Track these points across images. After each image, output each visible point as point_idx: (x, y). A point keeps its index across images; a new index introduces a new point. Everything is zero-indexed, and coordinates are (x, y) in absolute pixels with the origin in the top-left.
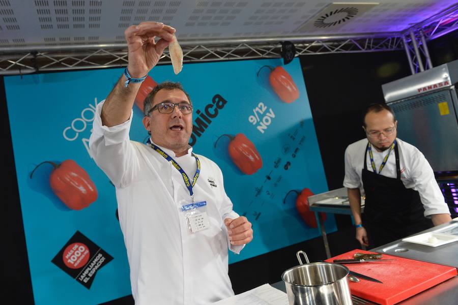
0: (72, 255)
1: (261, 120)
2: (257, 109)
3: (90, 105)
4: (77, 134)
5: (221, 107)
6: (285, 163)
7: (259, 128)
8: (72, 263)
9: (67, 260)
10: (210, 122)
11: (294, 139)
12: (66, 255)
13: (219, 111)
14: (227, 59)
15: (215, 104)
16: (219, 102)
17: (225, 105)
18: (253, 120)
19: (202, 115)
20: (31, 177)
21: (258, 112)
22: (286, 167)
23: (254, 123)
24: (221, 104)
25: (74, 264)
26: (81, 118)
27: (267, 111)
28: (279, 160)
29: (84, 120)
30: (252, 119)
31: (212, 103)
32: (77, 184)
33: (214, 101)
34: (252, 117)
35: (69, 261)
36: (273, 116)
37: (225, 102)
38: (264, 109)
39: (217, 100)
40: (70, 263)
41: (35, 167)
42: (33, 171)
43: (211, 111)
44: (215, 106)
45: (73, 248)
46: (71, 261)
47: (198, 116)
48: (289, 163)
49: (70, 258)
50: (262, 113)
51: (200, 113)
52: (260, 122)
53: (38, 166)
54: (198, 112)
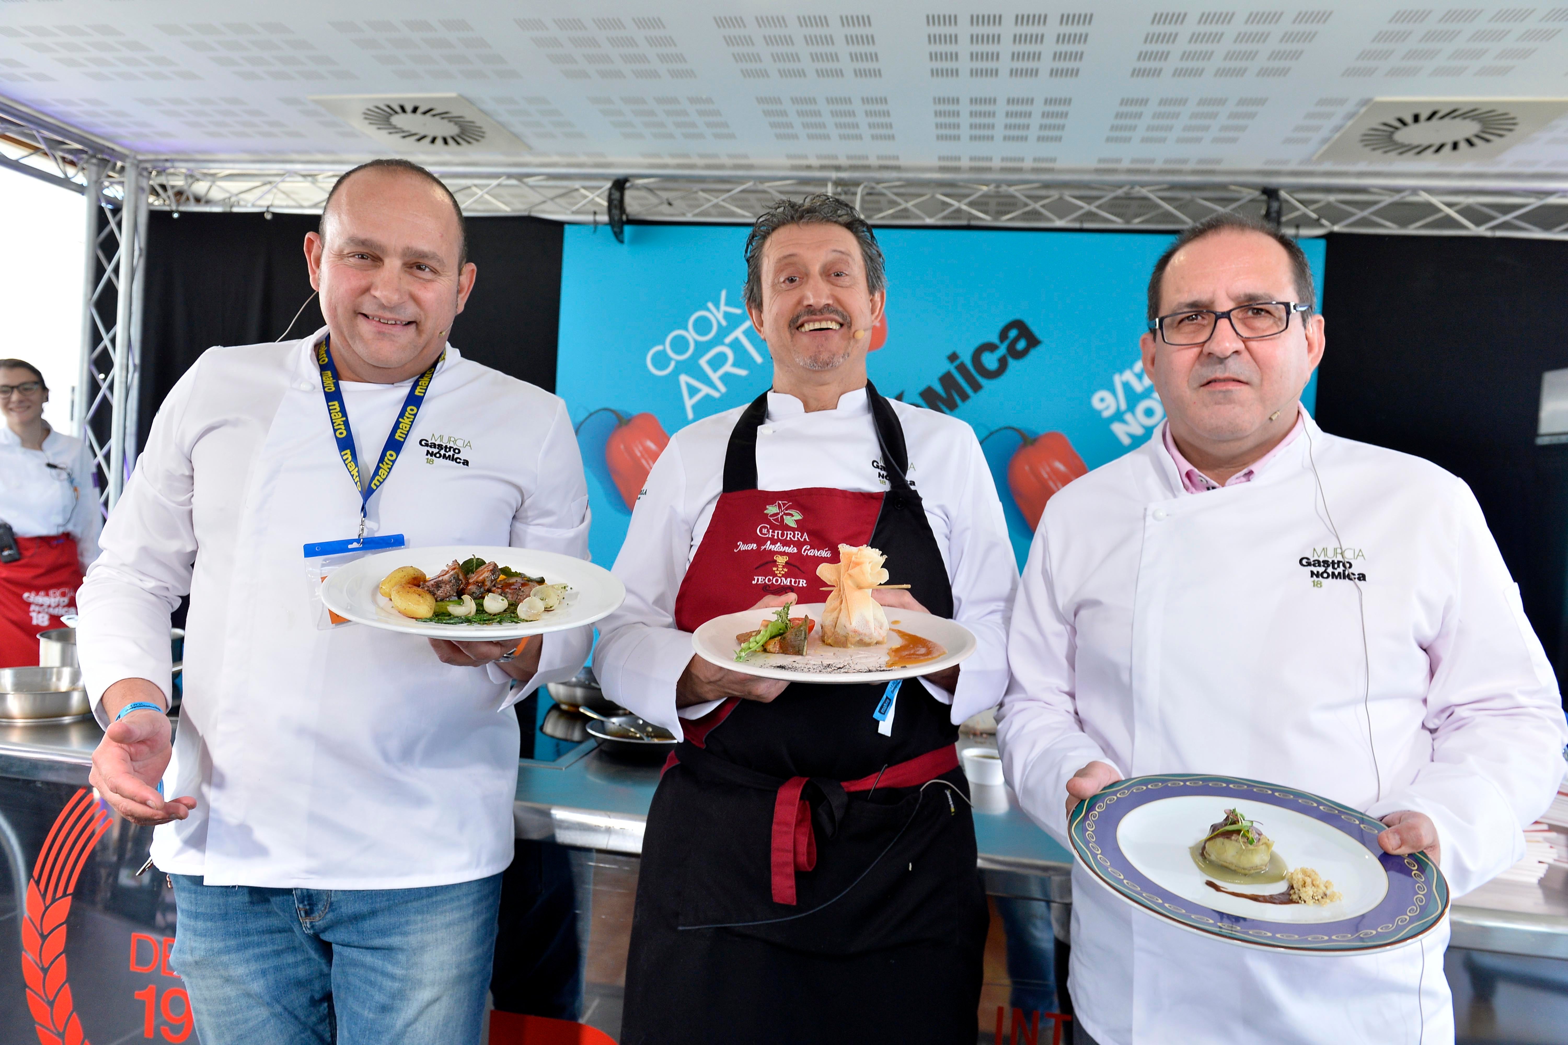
1: (1131, 408)
2: (1128, 376)
3: (710, 305)
4: (673, 364)
5: (1019, 355)
7: (1118, 429)
10: (977, 387)
13: (1012, 363)
14: (1077, 225)
15: (1006, 343)
16: (1016, 340)
17: (1034, 353)
18: (1105, 402)
19: (962, 368)
21: (1127, 386)
23: (1106, 414)
24: (1021, 345)
26: (688, 331)
29: (691, 335)
30: (1102, 400)
31: (998, 343)
33: (1003, 335)
34: (1104, 393)
37: (1033, 342)
39: (1013, 333)
41: (587, 414)
42: (583, 422)
43: (990, 361)
44: (1002, 350)
47: (951, 368)
50: (1139, 388)
51: (957, 362)
52: (1125, 412)
53: (591, 415)
54: (953, 357)
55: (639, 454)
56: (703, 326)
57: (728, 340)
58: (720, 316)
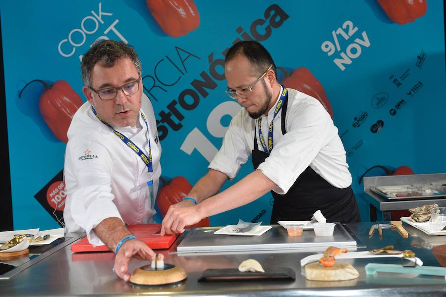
0: (56, 194)
1: (344, 50)
2: (340, 31)
3: (93, 12)
4: (74, 49)
5: (277, 25)
6: (375, 122)
7: (338, 62)
8: (56, 203)
9: (52, 198)
11: (399, 85)
12: (51, 193)
13: (273, 29)
15: (269, 19)
16: (275, 16)
17: (285, 23)
18: (328, 48)
19: (245, 36)
20: (20, 96)
21: (339, 36)
22: (374, 129)
23: (330, 54)
24: (278, 19)
25: (58, 205)
26: (81, 29)
27: (358, 35)
28: (364, 116)
29: (83, 31)
30: (327, 46)
31: (264, 19)
32: (69, 111)
33: (267, 14)
34: (327, 43)
35: (53, 200)
36: (367, 44)
37: (285, 17)
38: (352, 32)
39: (272, 13)
40: (53, 203)
41: (25, 85)
42: (23, 90)
44: (267, 23)
45: (58, 187)
46: (55, 201)
47: (239, 36)
48: (381, 123)
49: (54, 197)
50: (347, 38)
51: (242, 33)
52: (340, 52)
53: (28, 84)
54: (239, 30)
55: (60, 106)
56: (90, 25)
57: (106, 32)
58: (100, 18)
